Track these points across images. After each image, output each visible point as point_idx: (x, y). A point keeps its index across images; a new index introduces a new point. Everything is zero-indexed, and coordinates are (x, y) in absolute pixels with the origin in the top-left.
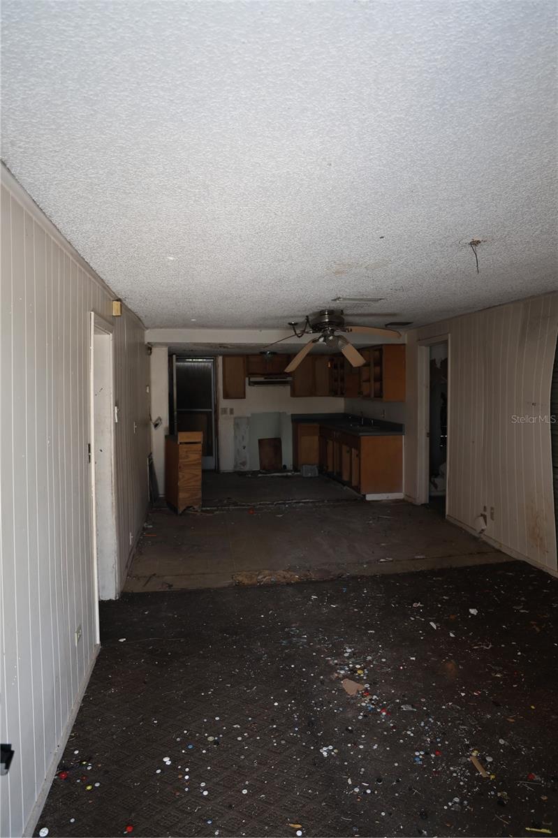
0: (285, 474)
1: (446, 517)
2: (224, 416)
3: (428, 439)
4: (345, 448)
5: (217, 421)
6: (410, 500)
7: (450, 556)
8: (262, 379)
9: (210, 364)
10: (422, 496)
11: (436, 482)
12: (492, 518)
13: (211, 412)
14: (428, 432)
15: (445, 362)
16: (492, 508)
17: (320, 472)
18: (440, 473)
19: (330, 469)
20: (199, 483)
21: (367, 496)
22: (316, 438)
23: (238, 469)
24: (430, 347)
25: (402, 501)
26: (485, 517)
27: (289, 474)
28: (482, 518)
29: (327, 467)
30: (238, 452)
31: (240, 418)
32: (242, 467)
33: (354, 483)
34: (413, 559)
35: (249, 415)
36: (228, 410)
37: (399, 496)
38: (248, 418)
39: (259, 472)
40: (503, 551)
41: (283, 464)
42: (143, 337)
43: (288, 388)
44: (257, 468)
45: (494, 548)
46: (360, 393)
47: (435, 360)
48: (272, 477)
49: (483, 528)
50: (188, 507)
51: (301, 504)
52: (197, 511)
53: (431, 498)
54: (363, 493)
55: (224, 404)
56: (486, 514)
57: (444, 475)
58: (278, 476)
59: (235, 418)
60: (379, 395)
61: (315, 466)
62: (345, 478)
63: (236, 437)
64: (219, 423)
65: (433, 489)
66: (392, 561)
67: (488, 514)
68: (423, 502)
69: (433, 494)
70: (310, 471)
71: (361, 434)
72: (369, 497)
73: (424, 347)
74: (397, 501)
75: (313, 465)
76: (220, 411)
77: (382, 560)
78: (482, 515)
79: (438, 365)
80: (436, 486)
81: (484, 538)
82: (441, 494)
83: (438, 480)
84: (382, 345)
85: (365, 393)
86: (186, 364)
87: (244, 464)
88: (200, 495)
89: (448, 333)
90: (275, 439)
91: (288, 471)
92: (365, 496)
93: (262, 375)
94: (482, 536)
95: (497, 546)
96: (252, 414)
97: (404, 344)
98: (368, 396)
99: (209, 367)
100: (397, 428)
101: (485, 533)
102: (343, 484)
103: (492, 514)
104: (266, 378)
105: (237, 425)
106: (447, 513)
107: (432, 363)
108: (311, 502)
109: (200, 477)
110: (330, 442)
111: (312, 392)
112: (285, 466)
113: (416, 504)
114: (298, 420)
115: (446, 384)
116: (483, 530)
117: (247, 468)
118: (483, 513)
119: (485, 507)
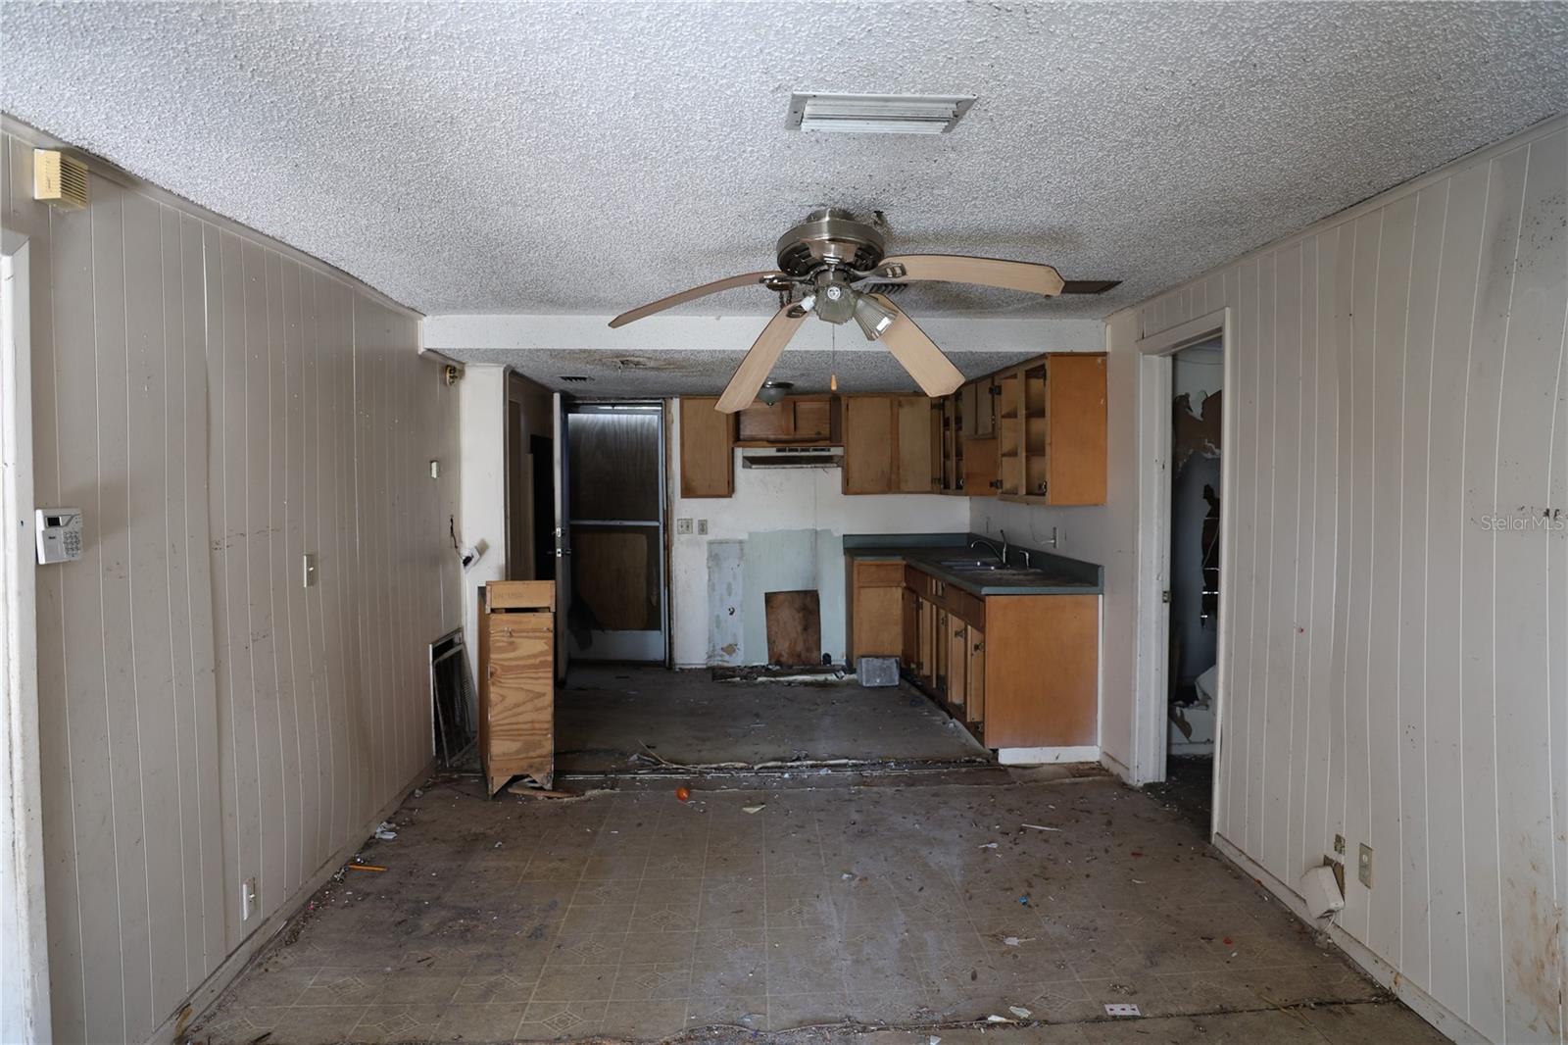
0: (821, 678)
1: (1213, 840)
2: (684, 537)
3: (1167, 606)
4: (955, 623)
5: (668, 548)
6: (1115, 769)
7: (1223, 1011)
8: (771, 452)
9: (656, 417)
10: (1146, 765)
11: (1187, 719)
12: (1365, 879)
13: (658, 527)
14: (1167, 587)
15: (1214, 403)
16: (1365, 849)
17: (905, 673)
18: (1200, 695)
19: (926, 671)
20: (547, 715)
21: (1001, 752)
22: (898, 593)
23: (716, 662)
24: (1175, 357)
25: (1096, 769)
26: (1339, 872)
27: (832, 677)
28: (1329, 870)
29: (920, 666)
30: (717, 622)
31: (721, 543)
32: (727, 657)
33: (973, 715)
34: (1099, 1020)
35: (744, 536)
36: (695, 526)
37: (1089, 753)
38: (741, 542)
39: (765, 671)
40: (1406, 998)
41: (823, 652)
42: (412, 334)
43: (835, 475)
44: (762, 659)
45: (1368, 981)
46: (996, 484)
47: (1186, 397)
48: (790, 683)
49: (1332, 906)
50: (516, 779)
51: (823, 772)
52: (541, 789)
53: (1173, 763)
54: (990, 745)
55: (685, 509)
56: (1342, 860)
57: (1208, 702)
58: (806, 684)
59: (710, 543)
60: (1036, 490)
61: (893, 660)
62: (955, 697)
63: (712, 587)
64: (674, 553)
65: (1178, 735)
66: (1027, 1023)
67: (1349, 860)
68: (1150, 780)
69: (1176, 751)
70: (878, 673)
71: (985, 590)
72: (1007, 756)
73: (1156, 358)
74: (1081, 770)
75: (884, 657)
76: (676, 525)
77: (994, 1018)
78: (1327, 862)
79: (1197, 411)
80: (1186, 729)
81: (1336, 938)
82: (1201, 750)
83: (1191, 714)
84: (1043, 356)
85: (1007, 485)
86: (601, 417)
87: (730, 649)
88: (549, 746)
89: (1224, 308)
90: (805, 593)
91: (833, 671)
92: (995, 751)
93: (772, 442)
94: (1329, 928)
95: (1384, 979)
96: (750, 534)
97: (1104, 354)
98: (1014, 492)
99: (655, 424)
100: (1081, 576)
101: (1340, 919)
102: (948, 712)
103: (1364, 867)
104: (779, 450)
105: (715, 558)
106: (1215, 829)
107: (1179, 405)
108: (854, 765)
109: (549, 698)
110: (927, 605)
111: (891, 483)
112: (827, 657)
113: (1130, 782)
114: (858, 549)
115: (1217, 463)
116: (1331, 911)
117: (737, 660)
118: (1334, 856)
119: (1339, 839)
